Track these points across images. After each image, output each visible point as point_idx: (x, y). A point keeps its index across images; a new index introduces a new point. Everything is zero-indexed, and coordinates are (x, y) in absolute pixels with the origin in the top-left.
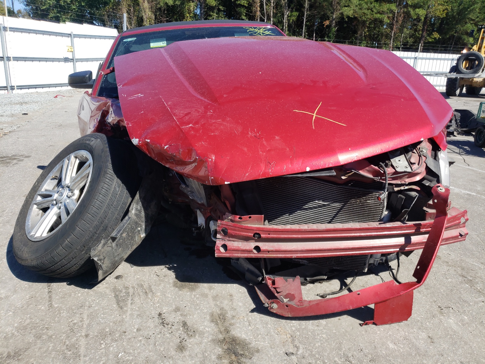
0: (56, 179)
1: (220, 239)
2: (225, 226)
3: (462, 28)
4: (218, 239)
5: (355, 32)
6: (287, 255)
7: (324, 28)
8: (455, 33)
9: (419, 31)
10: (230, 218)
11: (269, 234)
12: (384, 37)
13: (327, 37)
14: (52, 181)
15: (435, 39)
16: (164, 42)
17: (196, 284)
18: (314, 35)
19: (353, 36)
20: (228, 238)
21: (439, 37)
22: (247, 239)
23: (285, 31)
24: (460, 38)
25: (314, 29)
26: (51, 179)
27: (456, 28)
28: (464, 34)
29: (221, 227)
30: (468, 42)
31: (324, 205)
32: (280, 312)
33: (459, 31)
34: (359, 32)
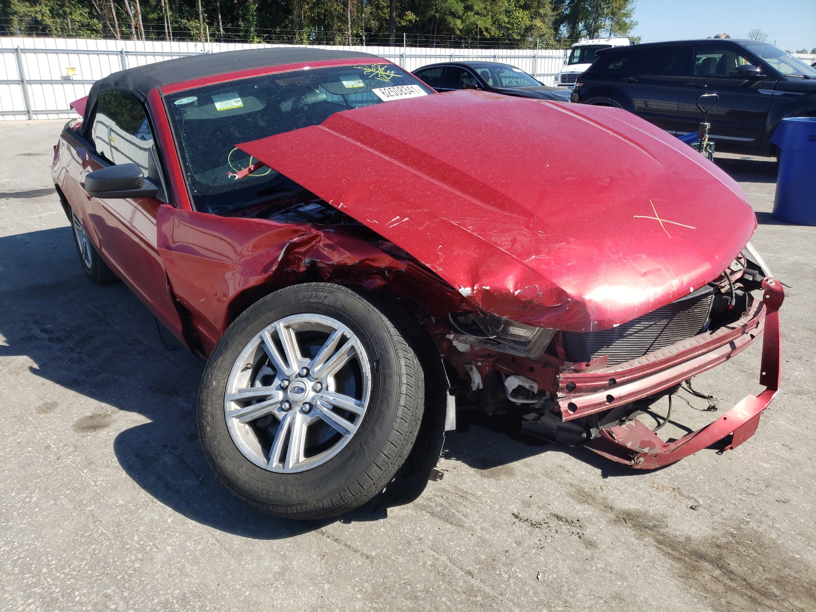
0: (249, 368)
1: (563, 398)
2: (572, 380)
3: (444, 5)
4: (560, 398)
5: (288, 11)
6: (638, 397)
7: (236, 4)
8: (436, 12)
9: (383, 8)
10: (572, 368)
11: (624, 377)
12: (336, 20)
13: (243, 21)
14: (244, 372)
15: (410, 21)
16: (236, 100)
17: (504, 466)
18: (220, 16)
19: (286, 18)
20: (573, 395)
21: (416, 19)
22: (595, 390)
23: (166, 10)
24: (443, 21)
25: (216, 6)
26: (243, 371)
27: (436, 5)
28: (447, 15)
29: (565, 382)
30: (455, 27)
31: (651, 326)
32: (646, 467)
33: (441, 9)
34: (295, 12)
